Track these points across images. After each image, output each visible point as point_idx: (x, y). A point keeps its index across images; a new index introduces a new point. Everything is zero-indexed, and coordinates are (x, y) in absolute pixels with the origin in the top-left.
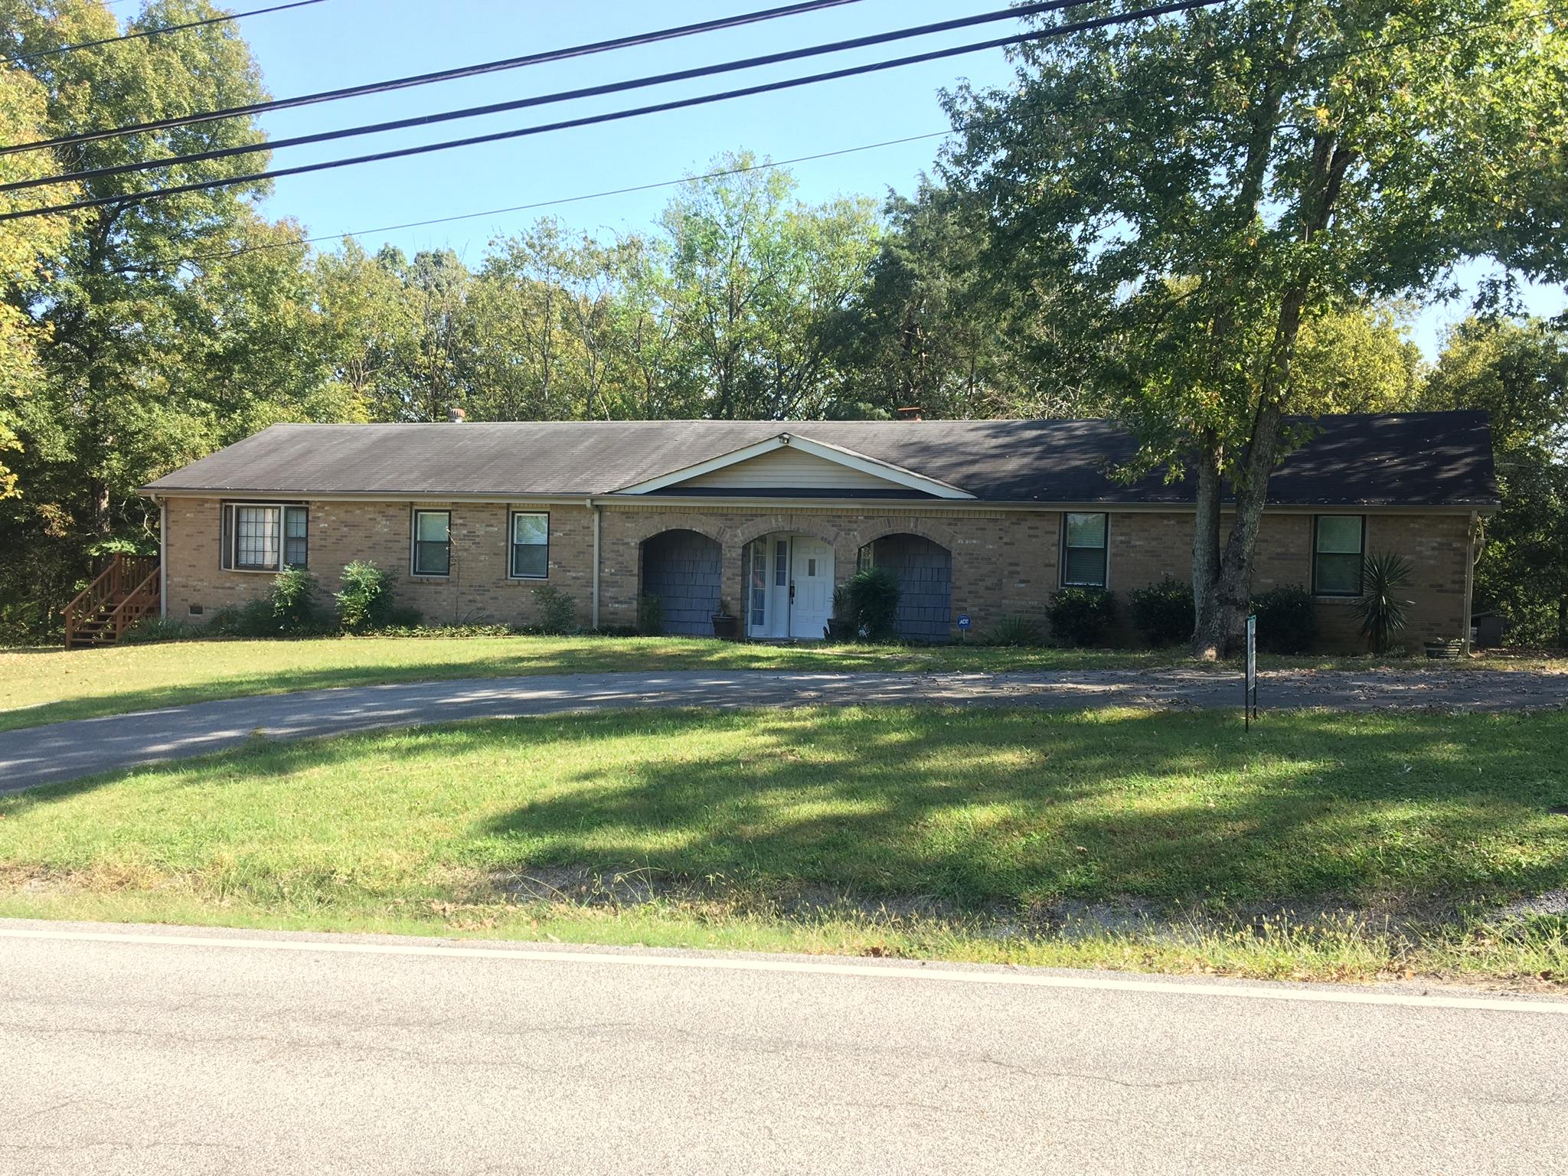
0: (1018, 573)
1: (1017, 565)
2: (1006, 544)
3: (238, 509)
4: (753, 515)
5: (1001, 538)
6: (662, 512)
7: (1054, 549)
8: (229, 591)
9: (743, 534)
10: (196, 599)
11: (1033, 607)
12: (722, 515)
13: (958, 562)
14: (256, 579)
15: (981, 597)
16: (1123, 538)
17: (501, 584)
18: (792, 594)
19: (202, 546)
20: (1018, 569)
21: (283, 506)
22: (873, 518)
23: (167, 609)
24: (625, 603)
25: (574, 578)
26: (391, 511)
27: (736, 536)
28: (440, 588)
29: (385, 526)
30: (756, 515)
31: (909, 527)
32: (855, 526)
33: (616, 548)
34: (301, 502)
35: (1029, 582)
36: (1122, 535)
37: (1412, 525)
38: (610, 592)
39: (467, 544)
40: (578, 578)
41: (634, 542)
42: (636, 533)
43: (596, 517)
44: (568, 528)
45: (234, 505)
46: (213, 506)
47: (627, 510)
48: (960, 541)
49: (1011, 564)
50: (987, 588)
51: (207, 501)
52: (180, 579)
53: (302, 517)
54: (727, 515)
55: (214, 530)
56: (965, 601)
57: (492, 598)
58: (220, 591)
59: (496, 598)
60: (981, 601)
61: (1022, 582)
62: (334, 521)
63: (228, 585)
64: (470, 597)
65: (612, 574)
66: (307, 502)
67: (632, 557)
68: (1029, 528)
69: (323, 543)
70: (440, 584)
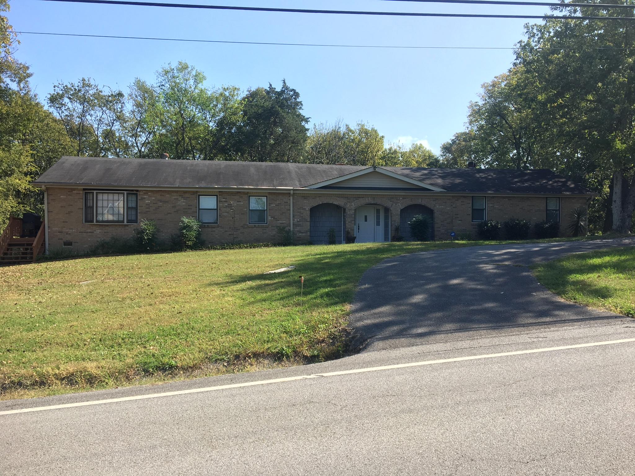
0: (458, 218)
1: (457, 215)
2: (454, 207)
3: (97, 193)
4: (358, 197)
5: (452, 205)
6: (320, 196)
7: (469, 209)
8: (90, 234)
9: (355, 205)
10: (68, 238)
11: (463, 229)
12: (345, 197)
13: (437, 214)
14: (107, 228)
15: (446, 226)
16: (492, 205)
17: (246, 226)
18: (359, 229)
19: (72, 212)
20: (458, 216)
21: (125, 192)
22: (405, 198)
23: (49, 244)
24: (304, 233)
25: (281, 223)
26: (187, 195)
27: (352, 205)
28: (214, 229)
29: (184, 202)
30: (360, 198)
31: (419, 202)
32: (399, 201)
33: (299, 210)
34: (132, 190)
35: (462, 220)
36: (491, 204)
37: (573, 201)
38: (298, 229)
39: (228, 210)
40: (283, 223)
41: (308, 208)
42: (308, 205)
43: (291, 198)
44: (278, 202)
45: (95, 192)
46: (78, 192)
47: (304, 195)
48: (437, 207)
49: (456, 215)
50: (447, 223)
51: (74, 189)
52: (57, 229)
53: (134, 198)
54: (348, 197)
55: (81, 204)
56: (440, 228)
57: (241, 233)
58: (85, 234)
59: (243, 233)
60: (445, 228)
61: (459, 221)
62: (154, 200)
63: (89, 231)
64: (230, 233)
65: (298, 221)
66: (137, 191)
67: (307, 214)
68: (461, 202)
69: (148, 210)
70: (214, 228)
